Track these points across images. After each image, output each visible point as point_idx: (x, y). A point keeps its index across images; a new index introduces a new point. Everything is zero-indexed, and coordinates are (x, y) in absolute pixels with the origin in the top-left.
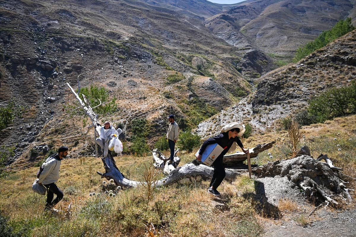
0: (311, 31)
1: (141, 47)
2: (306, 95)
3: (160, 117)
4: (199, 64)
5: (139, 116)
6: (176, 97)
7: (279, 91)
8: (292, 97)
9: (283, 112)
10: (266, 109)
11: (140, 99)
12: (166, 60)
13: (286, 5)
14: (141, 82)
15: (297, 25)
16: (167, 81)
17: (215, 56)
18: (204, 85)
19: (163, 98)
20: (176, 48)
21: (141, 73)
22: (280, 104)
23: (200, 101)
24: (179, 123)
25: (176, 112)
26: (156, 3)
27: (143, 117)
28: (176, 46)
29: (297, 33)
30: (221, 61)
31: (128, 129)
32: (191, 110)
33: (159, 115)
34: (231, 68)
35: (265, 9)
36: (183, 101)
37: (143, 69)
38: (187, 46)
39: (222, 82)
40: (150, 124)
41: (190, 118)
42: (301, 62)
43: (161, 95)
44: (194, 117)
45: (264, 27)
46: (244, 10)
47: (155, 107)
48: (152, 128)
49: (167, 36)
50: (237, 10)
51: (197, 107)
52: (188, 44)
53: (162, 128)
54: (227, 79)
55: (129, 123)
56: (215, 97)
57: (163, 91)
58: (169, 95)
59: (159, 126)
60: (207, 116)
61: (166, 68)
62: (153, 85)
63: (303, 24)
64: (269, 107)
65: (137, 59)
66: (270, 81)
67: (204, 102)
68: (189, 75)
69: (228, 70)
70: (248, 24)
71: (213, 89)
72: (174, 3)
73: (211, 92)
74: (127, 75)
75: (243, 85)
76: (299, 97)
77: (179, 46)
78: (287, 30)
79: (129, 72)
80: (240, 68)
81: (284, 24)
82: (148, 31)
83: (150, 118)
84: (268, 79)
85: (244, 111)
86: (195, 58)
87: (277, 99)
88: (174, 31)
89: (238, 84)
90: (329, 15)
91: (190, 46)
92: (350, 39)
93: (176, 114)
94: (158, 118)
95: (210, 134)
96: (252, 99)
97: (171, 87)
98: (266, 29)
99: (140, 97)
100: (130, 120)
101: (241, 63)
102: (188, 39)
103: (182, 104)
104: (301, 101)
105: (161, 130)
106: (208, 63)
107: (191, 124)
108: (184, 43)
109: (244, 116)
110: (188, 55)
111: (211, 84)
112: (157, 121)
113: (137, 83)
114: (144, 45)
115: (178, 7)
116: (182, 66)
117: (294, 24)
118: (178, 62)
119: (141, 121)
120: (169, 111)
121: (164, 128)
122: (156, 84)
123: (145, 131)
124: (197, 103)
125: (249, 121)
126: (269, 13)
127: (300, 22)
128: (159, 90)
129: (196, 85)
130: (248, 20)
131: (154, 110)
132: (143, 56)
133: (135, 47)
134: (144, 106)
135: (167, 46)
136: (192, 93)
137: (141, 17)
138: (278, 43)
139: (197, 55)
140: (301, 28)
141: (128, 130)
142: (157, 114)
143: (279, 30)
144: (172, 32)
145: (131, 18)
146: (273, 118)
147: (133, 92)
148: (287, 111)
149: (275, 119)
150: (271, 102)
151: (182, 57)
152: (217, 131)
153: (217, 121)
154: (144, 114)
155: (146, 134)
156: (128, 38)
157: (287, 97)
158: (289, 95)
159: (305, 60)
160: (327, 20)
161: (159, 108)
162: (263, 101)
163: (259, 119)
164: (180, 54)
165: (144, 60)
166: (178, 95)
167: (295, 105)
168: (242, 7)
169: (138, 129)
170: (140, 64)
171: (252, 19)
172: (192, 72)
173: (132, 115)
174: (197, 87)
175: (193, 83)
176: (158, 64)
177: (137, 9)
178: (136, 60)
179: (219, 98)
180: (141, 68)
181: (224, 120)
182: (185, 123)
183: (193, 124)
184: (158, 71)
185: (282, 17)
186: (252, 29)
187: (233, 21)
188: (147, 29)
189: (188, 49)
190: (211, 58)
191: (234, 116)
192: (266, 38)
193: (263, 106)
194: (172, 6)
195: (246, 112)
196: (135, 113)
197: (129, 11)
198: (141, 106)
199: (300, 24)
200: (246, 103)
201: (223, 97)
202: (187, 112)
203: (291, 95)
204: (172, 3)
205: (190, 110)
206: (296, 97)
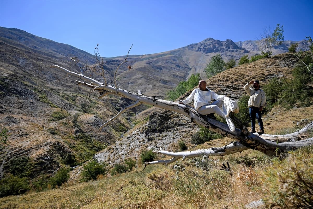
0: (167, 83)
1: (22, 84)
2: (189, 123)
3: (46, 153)
4: (83, 103)
5: (20, 154)
6: (62, 133)
7: (168, 121)
8: (179, 125)
9: (174, 137)
10: (159, 136)
11: (21, 135)
12: (50, 98)
13: (149, 63)
14: (22, 118)
15: (157, 78)
16: (51, 118)
17: (97, 97)
18: (89, 122)
19: (48, 134)
20: (60, 88)
21: (22, 109)
22: (170, 131)
23: (86, 136)
24: (67, 159)
25: (63, 148)
26: (38, 48)
27: (24, 155)
28: (59, 87)
29: (158, 84)
30: (102, 102)
31: (6, 169)
32: (78, 145)
33: (45, 152)
34: (111, 107)
35: (134, 64)
36: (69, 137)
37: (24, 105)
38: (71, 87)
39: (105, 119)
40: (33, 161)
41: (77, 153)
42: (180, 99)
43: (45, 131)
44: (82, 152)
45: (134, 77)
46: (118, 63)
47: (39, 143)
48: (36, 167)
49: (50, 77)
50: (113, 63)
51: (84, 142)
52: (71, 86)
53: (48, 165)
54: (109, 116)
55: (6, 163)
56: (100, 132)
57: (47, 128)
58: (54, 131)
59: (45, 163)
60: (94, 150)
61: (50, 105)
62: (36, 122)
63: (162, 77)
64: (162, 134)
65: (17, 95)
66: (159, 113)
67: (91, 137)
68: (74, 112)
69: (109, 109)
70: (122, 74)
71: (98, 125)
72: (56, 50)
73: (96, 127)
74: (5, 111)
75: (123, 121)
76: (184, 125)
77: (62, 86)
78: (151, 81)
79: (7, 108)
80: (118, 108)
81: (149, 76)
82: (29, 70)
83: (34, 155)
84: (158, 112)
85: (139, 139)
86: (79, 98)
87: (168, 127)
88: (57, 73)
89: (119, 121)
90: (177, 73)
91: (73, 87)
92: (210, 84)
93: (63, 149)
94: (43, 155)
95: (109, 163)
96: (144, 129)
97: (57, 124)
98: (137, 79)
99: (20, 133)
100: (8, 159)
101: (119, 103)
102: (71, 81)
103: (68, 140)
104: (187, 127)
105: (47, 168)
106: (91, 102)
107: (79, 159)
108: (67, 84)
109: (141, 144)
110: (71, 94)
111: (96, 121)
112: (42, 158)
113: (17, 119)
114: (26, 83)
115: (60, 54)
116: (67, 104)
117: (156, 77)
118: (63, 100)
119: (23, 160)
120: (55, 147)
121: (51, 165)
122: (39, 121)
123: (27, 171)
124: (83, 138)
125: (147, 147)
126: (137, 67)
127: (160, 76)
128: (43, 127)
129: (81, 122)
130: (122, 71)
131: (38, 147)
132: (25, 93)
133: (16, 83)
134: (26, 143)
135: (50, 85)
136: (78, 129)
137: (23, 58)
138: (146, 90)
139: (80, 96)
140: (160, 80)
141: (5, 171)
142: (42, 151)
143: (146, 80)
144: (55, 74)
145: (10, 57)
146: (167, 143)
147: (12, 128)
148: (177, 137)
149: (169, 143)
150: (162, 130)
151: (66, 96)
152: (117, 159)
153: (114, 151)
154: (27, 151)
155: (28, 174)
156: (8, 75)
157: (175, 125)
158: (176, 123)
159: (182, 97)
160: (176, 77)
161: (44, 144)
162: (156, 129)
163: (155, 145)
164: (63, 94)
165: (25, 97)
166: (64, 131)
167: (183, 131)
168: (117, 61)
169: (19, 168)
170: (21, 101)
171: (125, 71)
172: (76, 110)
173: (10, 154)
174: (82, 123)
175: (79, 119)
176: (41, 102)
177: (18, 49)
178: (16, 97)
179: (104, 133)
180: (22, 104)
181: (121, 149)
182: (73, 158)
183: (81, 158)
184: (41, 108)
185: (147, 71)
186: (125, 78)
187: (110, 71)
188: (29, 69)
189: (71, 90)
190: (93, 99)
191: (131, 145)
192: (137, 85)
193: (156, 134)
194: (54, 52)
195: (141, 140)
196: (15, 151)
197: (8, 50)
198: (23, 143)
199: (160, 77)
200: (139, 132)
201: (108, 132)
202: (74, 147)
203: (178, 123)
204: (54, 50)
205: (76, 145)
206: (182, 125)
